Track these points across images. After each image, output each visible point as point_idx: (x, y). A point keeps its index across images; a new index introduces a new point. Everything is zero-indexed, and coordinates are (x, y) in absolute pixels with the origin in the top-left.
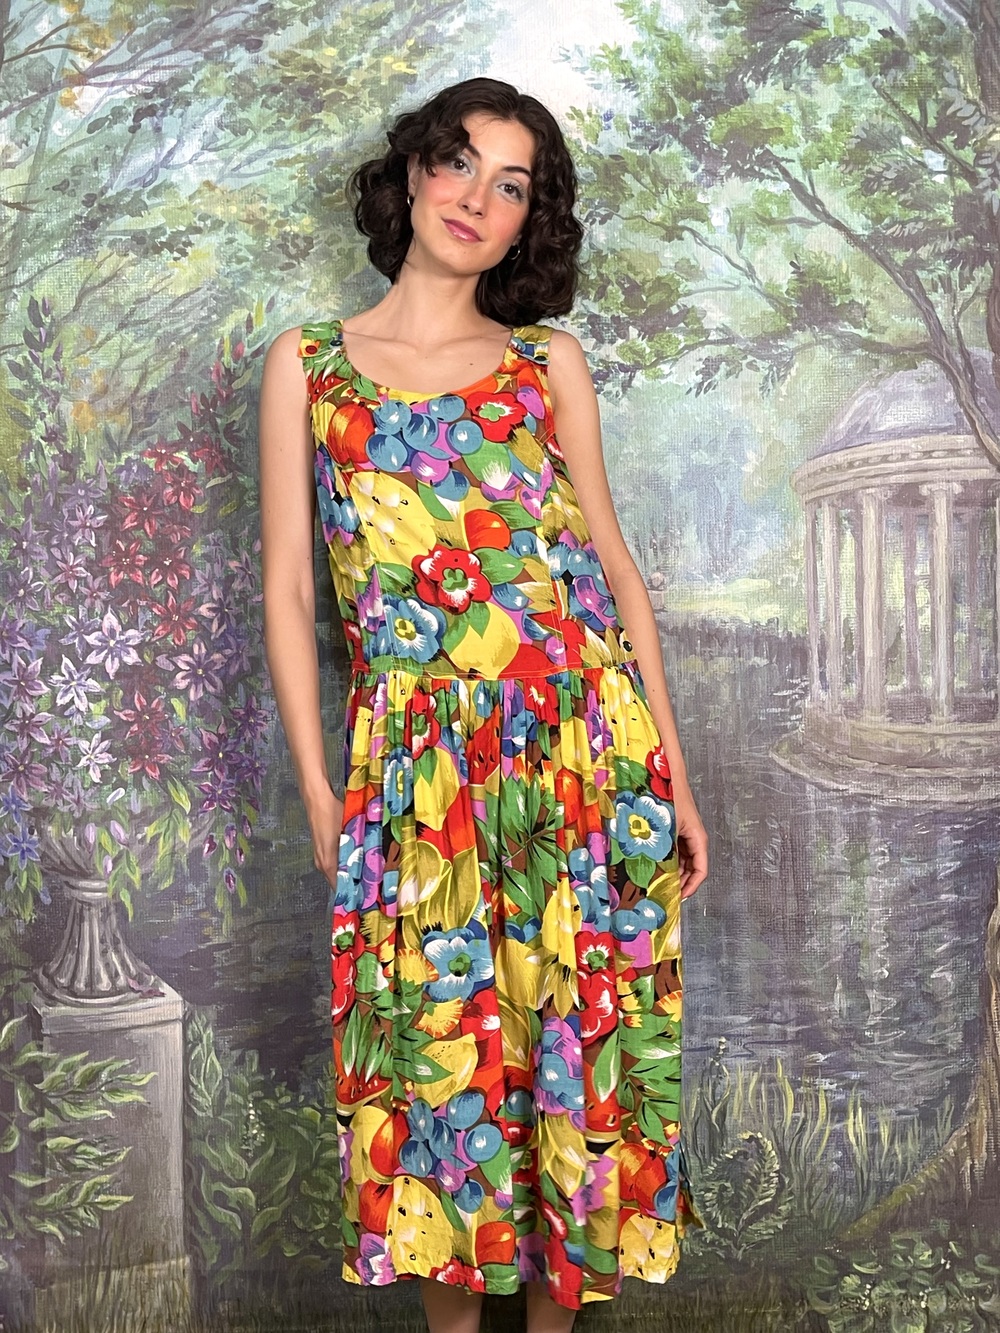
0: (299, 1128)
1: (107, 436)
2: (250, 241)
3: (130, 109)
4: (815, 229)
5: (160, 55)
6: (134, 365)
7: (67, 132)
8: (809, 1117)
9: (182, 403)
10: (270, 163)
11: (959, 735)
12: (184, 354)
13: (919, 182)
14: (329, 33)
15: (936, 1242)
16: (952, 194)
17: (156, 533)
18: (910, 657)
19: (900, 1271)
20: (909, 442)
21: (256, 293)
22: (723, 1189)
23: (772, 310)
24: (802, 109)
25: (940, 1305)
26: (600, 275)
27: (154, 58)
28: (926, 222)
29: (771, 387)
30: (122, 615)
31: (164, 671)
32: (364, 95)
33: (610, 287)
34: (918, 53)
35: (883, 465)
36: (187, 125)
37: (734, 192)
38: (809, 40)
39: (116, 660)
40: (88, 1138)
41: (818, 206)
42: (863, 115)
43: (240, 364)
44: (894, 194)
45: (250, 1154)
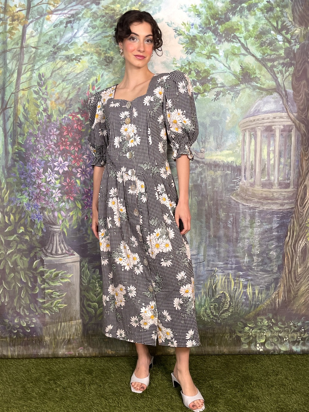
1: (59, 110)
2: (97, 58)
3: (65, 21)
4: (247, 56)
5: (73, 6)
6: (66, 92)
7: (48, 27)
8: (238, 288)
9: (79, 102)
10: (102, 37)
11: (280, 192)
12: (79, 89)
13: (275, 44)
15: (269, 319)
16: (284, 47)
17: (72, 136)
18: (268, 171)
19: (259, 326)
20: (270, 115)
21: (99, 72)
22: (215, 305)
23: (235, 78)
24: (245, 23)
25: (269, 334)
26: (190, 68)
27: (71, 7)
28: (277, 55)
29: (234, 99)
30: (63, 158)
31: (74, 172)
33: (192, 72)
34: (277, 8)
35: (262, 121)
36: (80, 26)
37: (226, 46)
38: (247, 4)
39: (62, 169)
40: (56, 290)
41: (248, 50)
42: (261, 25)
43: (94, 91)
44: (268, 47)
45: (97, 295)
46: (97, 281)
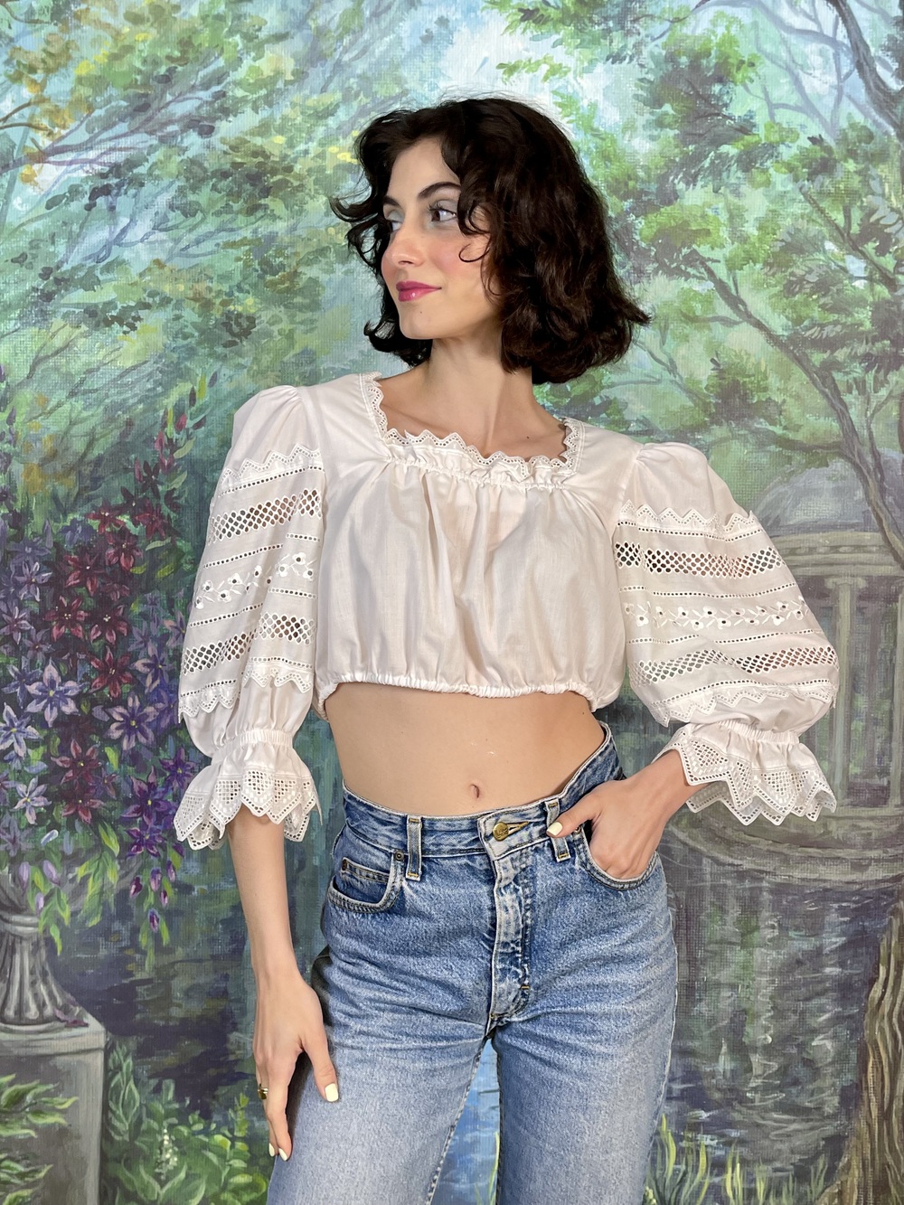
0: (210, 1155)
1: (55, 498)
2: (196, 318)
3: (87, 188)
4: (736, 328)
5: (117, 137)
6: (82, 432)
8: (690, 1169)
9: (126, 470)
10: (218, 245)
11: (851, 818)
12: (129, 423)
13: (840, 286)
14: (279, 122)
16: (870, 299)
17: (97, 591)
20: (818, 538)
21: (201, 370)
23: (690, 404)
24: (729, 211)
27: (111, 139)
28: (844, 325)
30: (62, 668)
31: (100, 721)
32: (310, 182)
34: (846, 161)
36: (139, 205)
37: (661, 290)
38: (740, 145)
39: (55, 709)
40: (11, 1155)
41: (740, 306)
42: (789, 219)
43: (183, 435)
44: (814, 297)
45: (163, 1177)
46: (165, 1124)
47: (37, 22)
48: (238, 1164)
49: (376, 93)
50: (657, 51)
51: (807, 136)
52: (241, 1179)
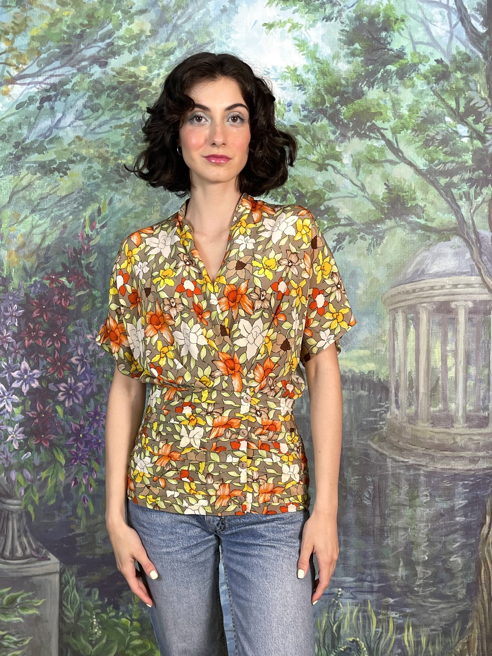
0: (119, 629)
1: (25, 269)
2: (100, 168)
3: (38, 97)
4: (398, 165)
5: (54, 69)
6: (39, 232)
7: (5, 109)
8: (384, 631)
9: (64, 252)
10: (111, 127)
11: (469, 434)
12: (65, 227)
13: (454, 141)
14: (143, 58)
16: (471, 148)
17: (49, 319)
18: (443, 393)
20: (446, 280)
21: (104, 196)
23: (374, 208)
24: (393, 102)
26: (283, 189)
27: (51, 70)
28: (457, 163)
29: (372, 249)
30: (31, 362)
31: (53, 391)
33: (289, 195)
34: (456, 72)
35: (431, 292)
36: (67, 106)
37: (355, 146)
38: (397, 65)
39: (28, 385)
40: (10, 632)
41: (400, 154)
42: (425, 105)
43: (94, 232)
44: (440, 148)
45: (93, 642)
46: (94, 613)
47: (9, 6)
48: (135, 634)
49: (196, 41)
50: (350, 14)
51: (434, 59)
52: (137, 642)
